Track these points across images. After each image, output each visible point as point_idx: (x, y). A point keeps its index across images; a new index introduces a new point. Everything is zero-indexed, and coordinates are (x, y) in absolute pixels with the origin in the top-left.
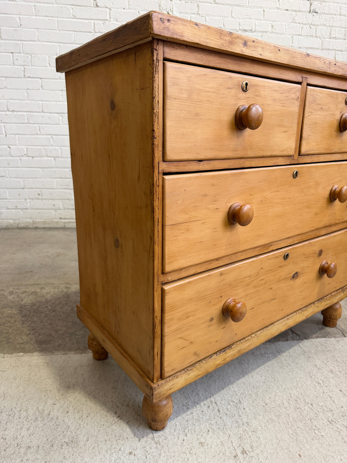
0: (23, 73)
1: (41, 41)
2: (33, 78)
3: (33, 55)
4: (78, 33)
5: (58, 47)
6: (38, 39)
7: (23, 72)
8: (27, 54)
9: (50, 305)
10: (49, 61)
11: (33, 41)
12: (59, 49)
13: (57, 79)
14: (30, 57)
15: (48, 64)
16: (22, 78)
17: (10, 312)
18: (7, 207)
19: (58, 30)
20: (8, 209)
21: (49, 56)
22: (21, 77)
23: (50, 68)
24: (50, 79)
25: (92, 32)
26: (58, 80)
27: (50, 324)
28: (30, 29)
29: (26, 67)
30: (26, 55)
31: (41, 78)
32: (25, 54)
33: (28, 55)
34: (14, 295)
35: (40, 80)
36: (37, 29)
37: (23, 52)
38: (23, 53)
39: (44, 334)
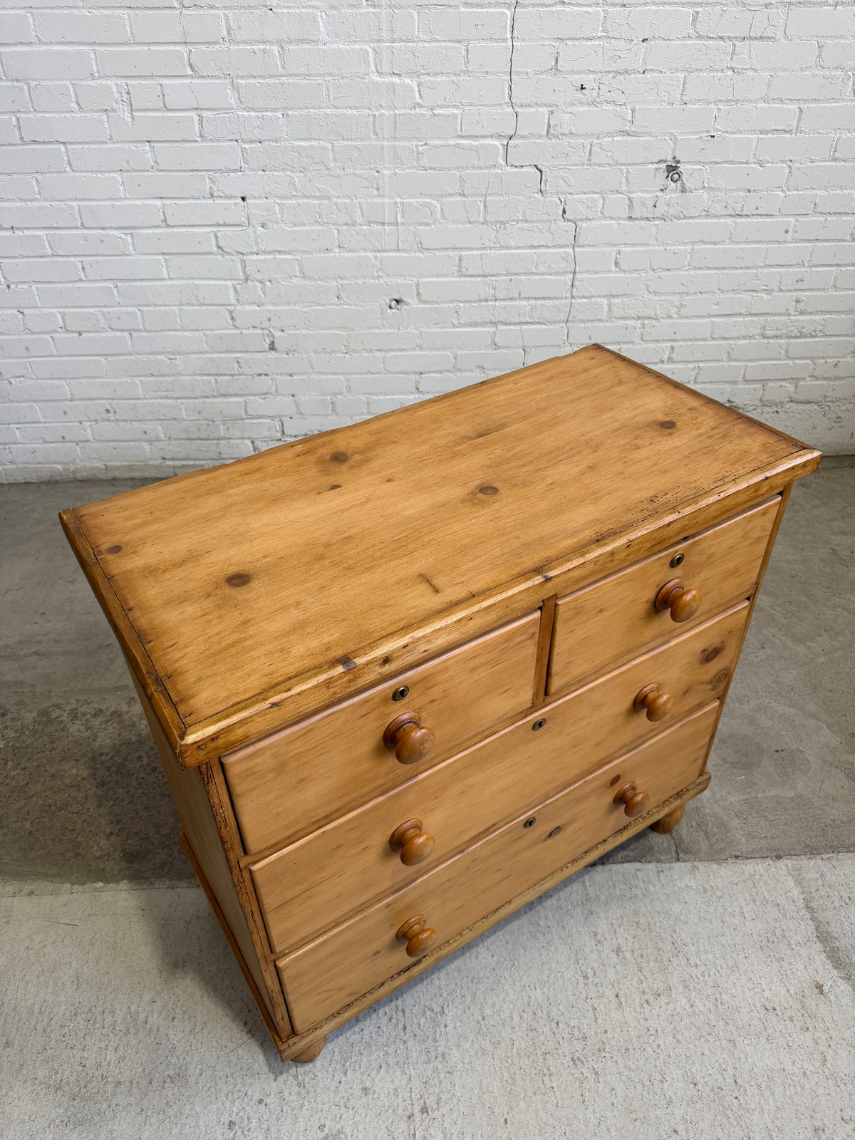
0: (17, 133)
1: (46, 44)
2: (44, 143)
3: (33, 83)
4: (137, 12)
5: (92, 56)
6: (37, 36)
7: (16, 129)
8: (18, 81)
9: (146, 753)
10: (76, 96)
11: (26, 44)
12: (96, 60)
13: (106, 143)
14: (25, 87)
15: (74, 105)
16: (17, 145)
17: (74, 771)
18: (43, 438)
19: (84, 8)
20: (47, 442)
21: (75, 82)
22: (15, 142)
23: (83, 115)
24: (87, 143)
25: (175, 8)
26: (107, 146)
27: (147, 808)
28: (11, 12)
29: (22, 116)
30: (15, 84)
31: (64, 143)
32: (12, 81)
33: (20, 84)
34: (78, 722)
35: (62, 147)
36: (28, 11)
37: (5, 75)
38: (7, 80)
39: (137, 834)
